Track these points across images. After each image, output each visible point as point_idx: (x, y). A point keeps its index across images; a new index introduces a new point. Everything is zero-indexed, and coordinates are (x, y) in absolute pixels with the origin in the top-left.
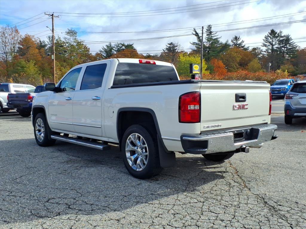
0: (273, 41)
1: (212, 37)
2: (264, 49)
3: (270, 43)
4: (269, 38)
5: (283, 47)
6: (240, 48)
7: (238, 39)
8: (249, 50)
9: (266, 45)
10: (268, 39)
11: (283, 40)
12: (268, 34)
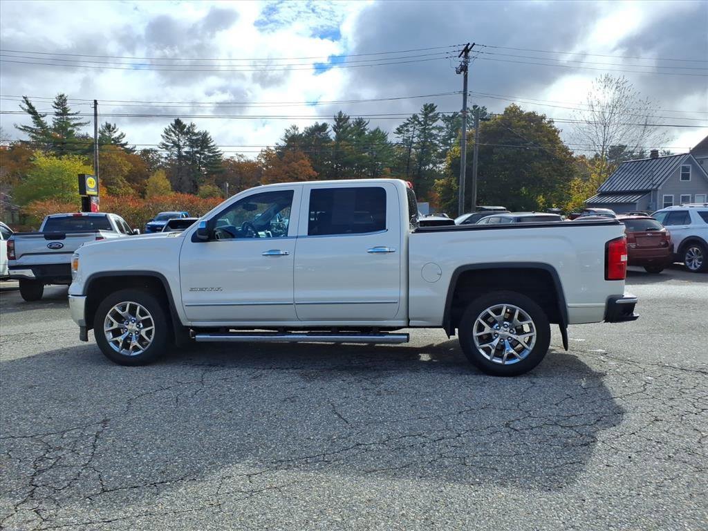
0: (179, 140)
1: (68, 119)
2: (165, 153)
3: (174, 142)
4: (173, 135)
5: (197, 152)
6: (117, 146)
7: (113, 129)
8: (135, 153)
9: (168, 146)
10: (171, 135)
11: (198, 139)
12: (171, 126)
